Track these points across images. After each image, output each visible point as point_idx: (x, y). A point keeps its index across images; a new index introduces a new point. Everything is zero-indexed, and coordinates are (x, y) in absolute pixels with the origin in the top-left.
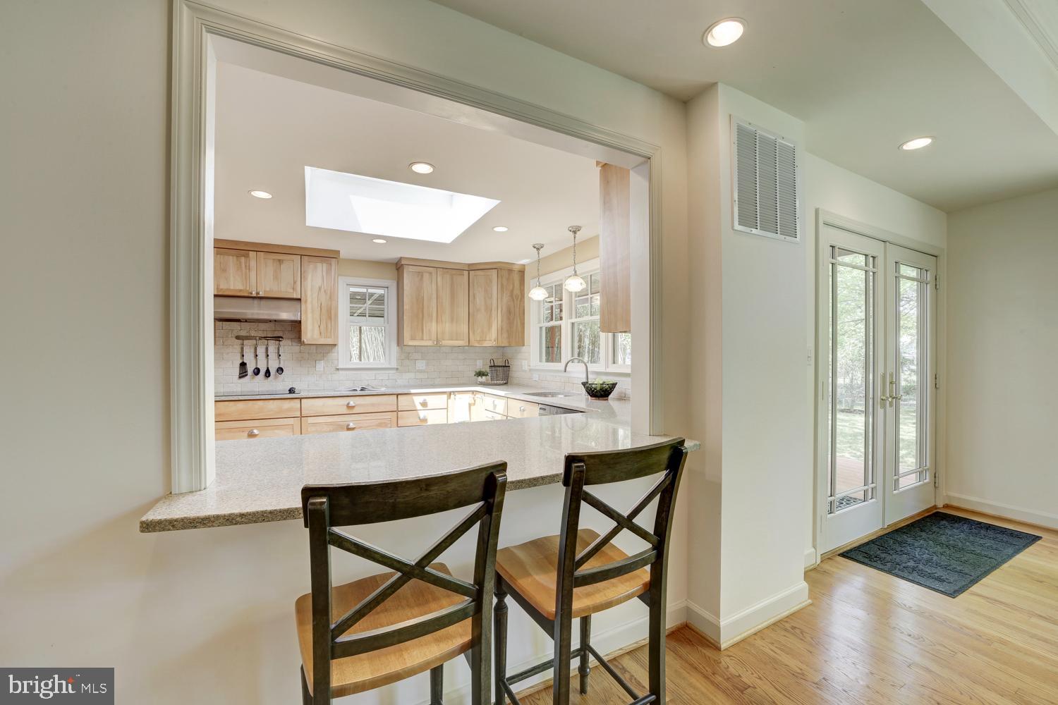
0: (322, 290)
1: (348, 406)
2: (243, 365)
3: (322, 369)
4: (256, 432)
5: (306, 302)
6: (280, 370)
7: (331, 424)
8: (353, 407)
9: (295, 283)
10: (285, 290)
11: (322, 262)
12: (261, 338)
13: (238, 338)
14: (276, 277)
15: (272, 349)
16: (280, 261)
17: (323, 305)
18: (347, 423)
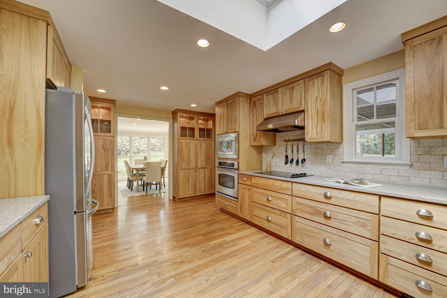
0: (318, 99)
1: (326, 197)
2: (287, 157)
3: (331, 162)
4: (270, 198)
5: (307, 111)
6: (304, 161)
7: (311, 207)
8: (330, 198)
9: (301, 99)
10: (295, 106)
11: (317, 78)
12: (295, 140)
13: (285, 141)
14: (291, 99)
15: (300, 147)
16: (293, 88)
17: (319, 111)
18: (325, 211)
